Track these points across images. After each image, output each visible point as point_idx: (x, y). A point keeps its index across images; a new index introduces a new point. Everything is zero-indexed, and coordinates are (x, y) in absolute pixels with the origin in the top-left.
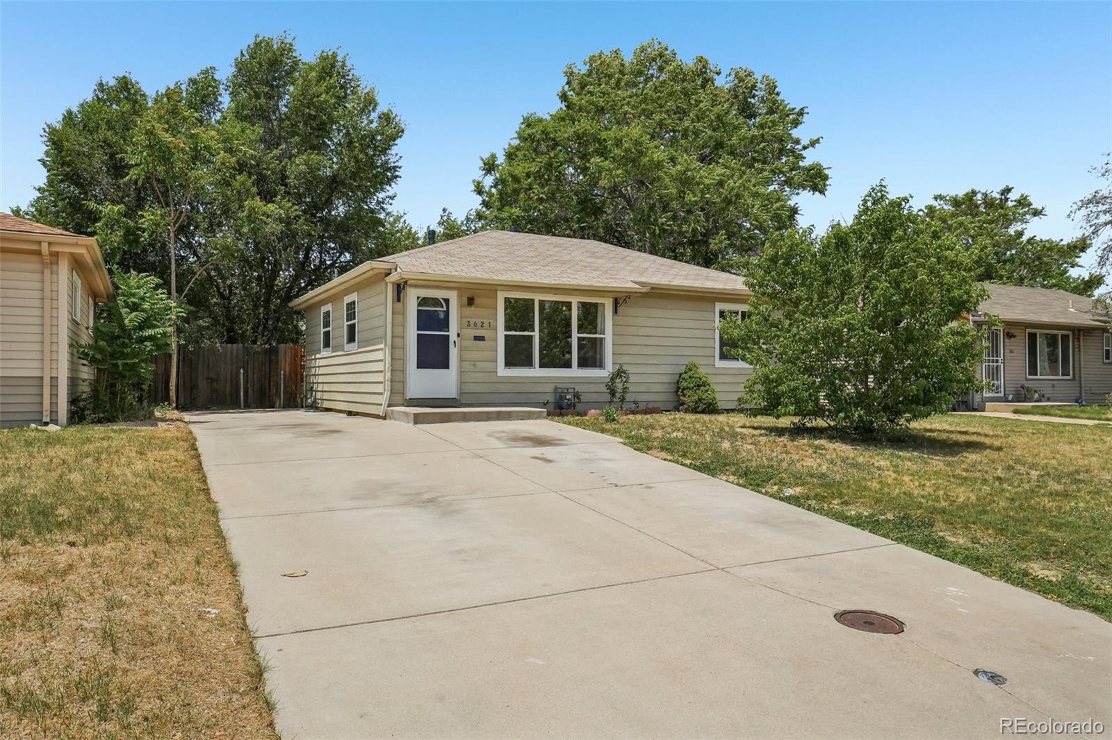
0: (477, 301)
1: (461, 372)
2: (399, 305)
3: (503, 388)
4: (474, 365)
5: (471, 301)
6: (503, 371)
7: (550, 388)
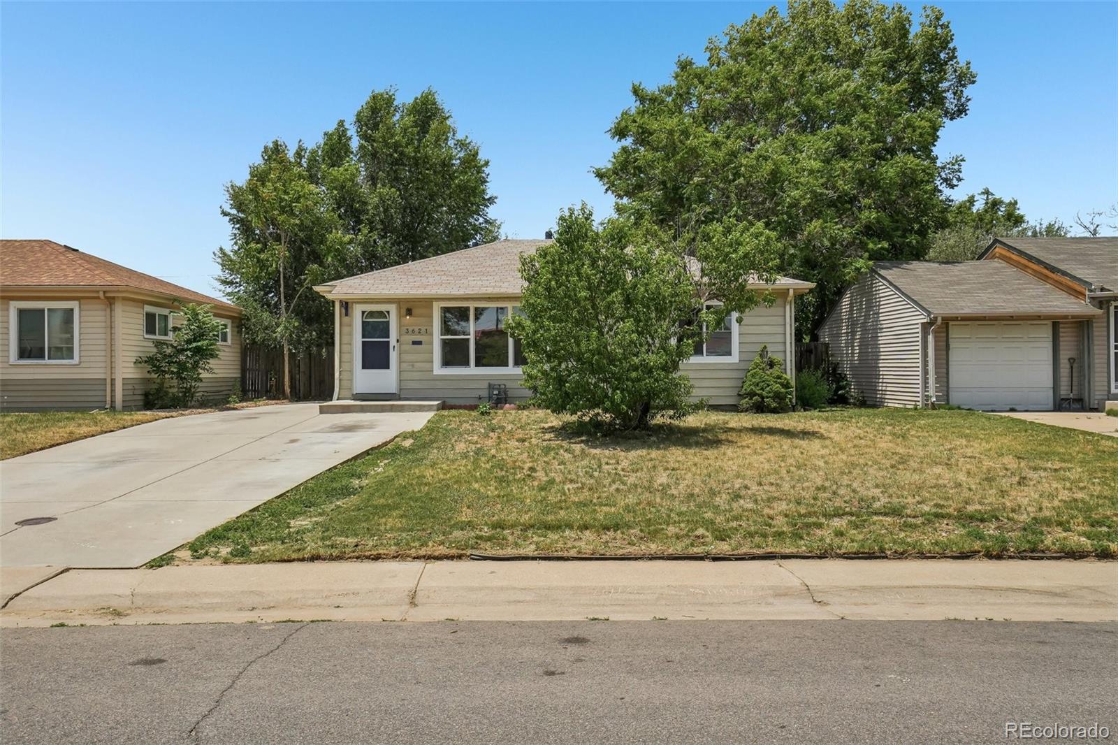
0: (415, 312)
1: (400, 372)
2: (346, 319)
3: (439, 384)
4: (413, 366)
5: (409, 312)
6: (438, 370)
7: (485, 385)
